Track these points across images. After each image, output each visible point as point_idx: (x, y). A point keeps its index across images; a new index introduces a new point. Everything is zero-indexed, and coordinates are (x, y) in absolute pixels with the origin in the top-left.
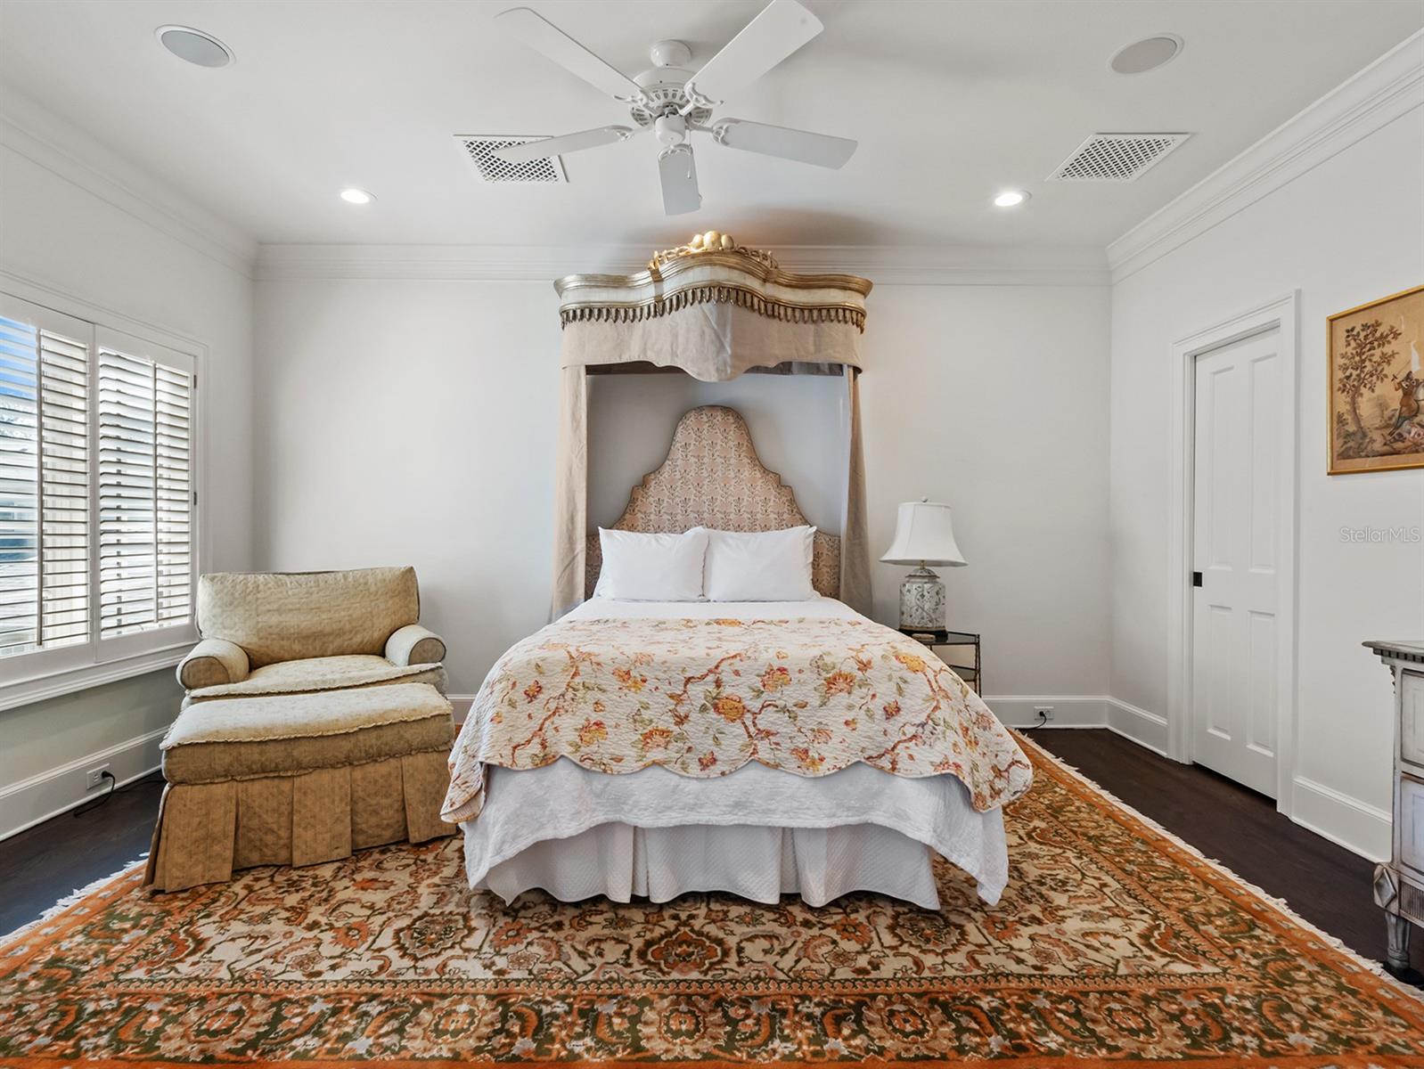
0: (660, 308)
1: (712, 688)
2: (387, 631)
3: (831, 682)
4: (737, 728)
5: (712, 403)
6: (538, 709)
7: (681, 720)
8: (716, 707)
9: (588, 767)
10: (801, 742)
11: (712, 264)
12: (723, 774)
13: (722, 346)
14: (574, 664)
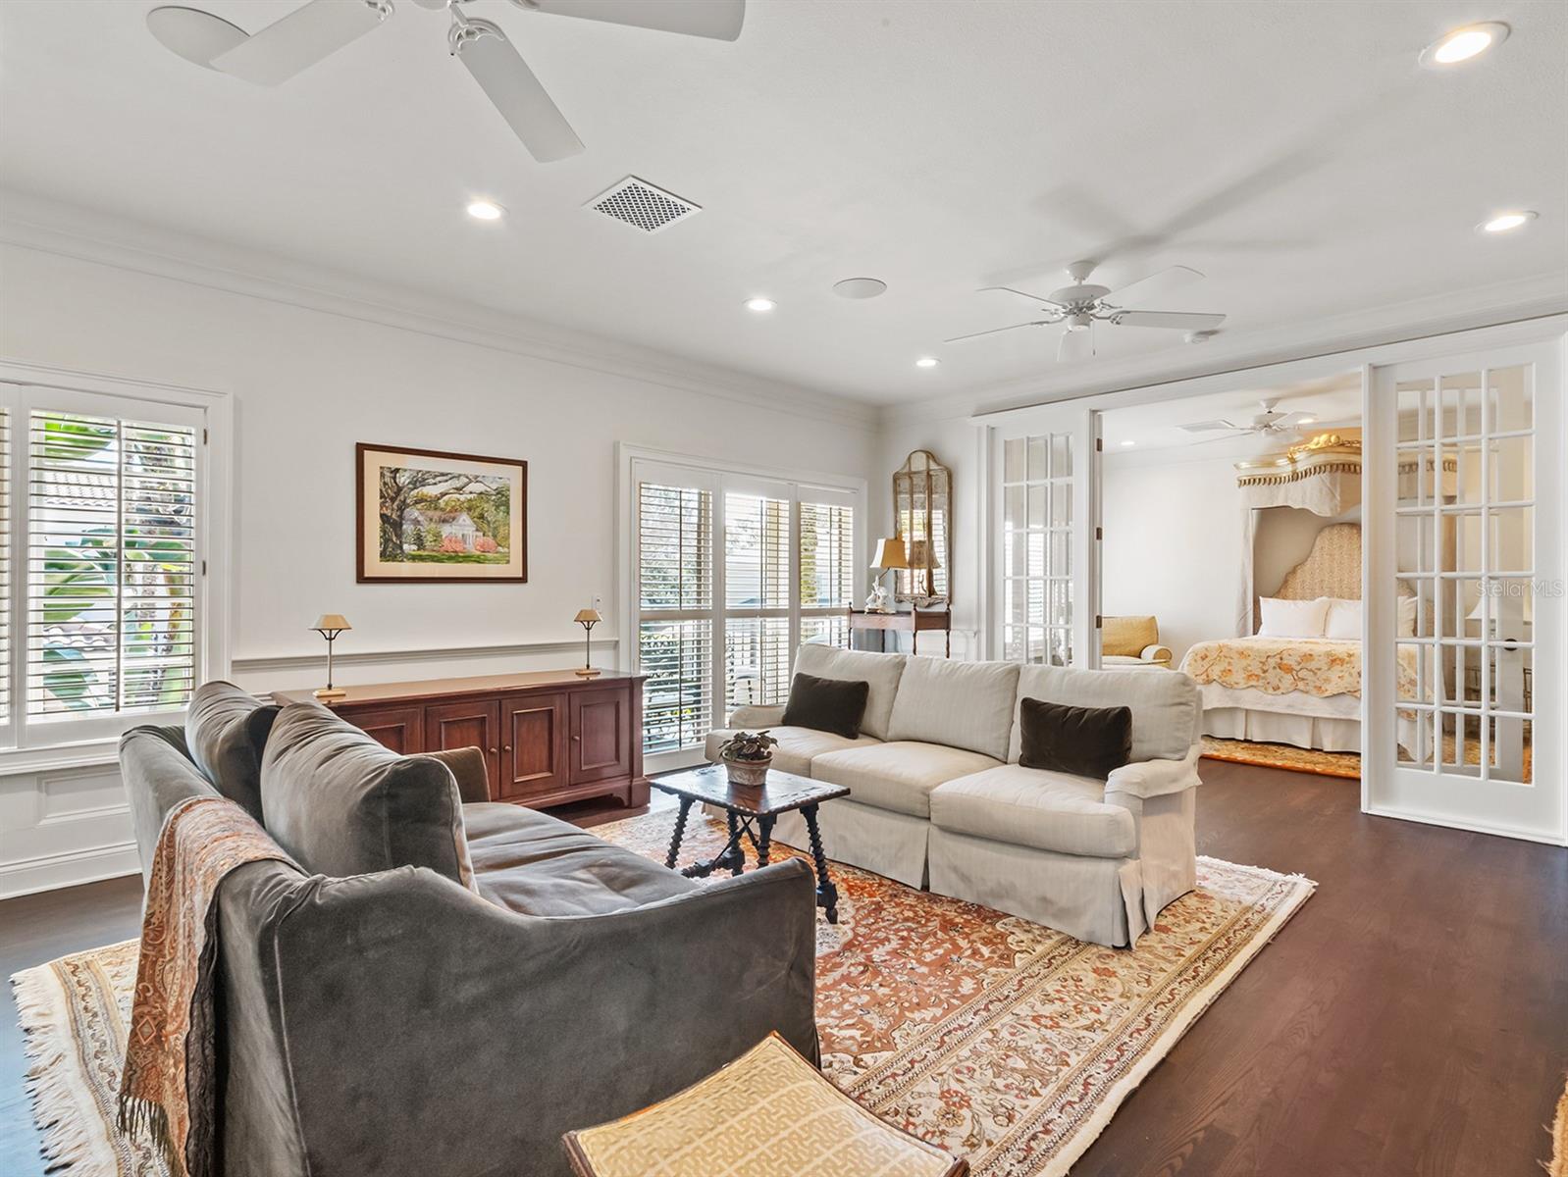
0: (1295, 477)
1: (1279, 661)
2: (1142, 646)
3: (1333, 661)
4: (1289, 676)
5: (1341, 521)
6: (1206, 664)
7: (1265, 672)
8: (1280, 668)
9: (1225, 686)
10: (1318, 684)
11: (1326, 452)
12: (1283, 693)
13: (1334, 496)
14: (1220, 649)
